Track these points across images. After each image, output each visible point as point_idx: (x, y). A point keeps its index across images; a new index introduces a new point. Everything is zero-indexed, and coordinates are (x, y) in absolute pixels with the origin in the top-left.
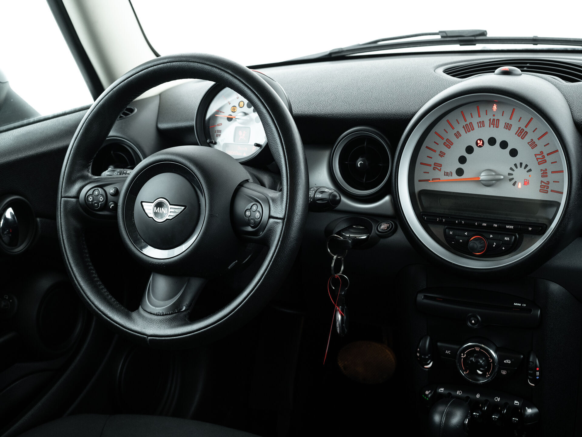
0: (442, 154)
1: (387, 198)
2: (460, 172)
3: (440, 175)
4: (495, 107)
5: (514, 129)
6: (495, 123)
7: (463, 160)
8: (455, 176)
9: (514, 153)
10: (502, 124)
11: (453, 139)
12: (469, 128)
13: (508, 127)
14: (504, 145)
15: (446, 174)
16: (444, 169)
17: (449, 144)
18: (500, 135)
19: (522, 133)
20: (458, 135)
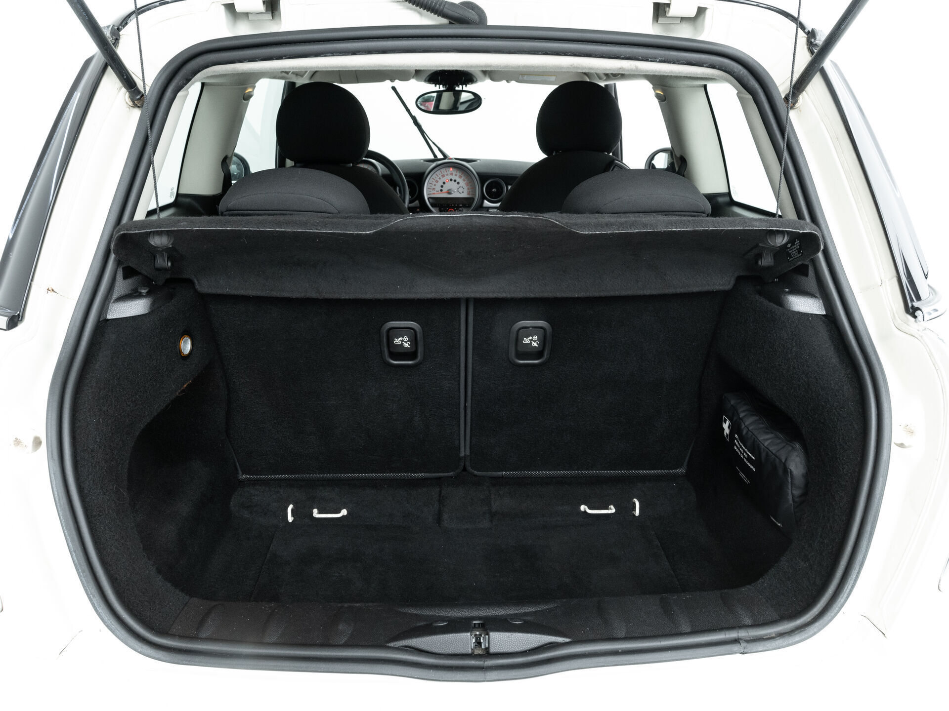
0: (435, 185)
1: (417, 202)
2: (441, 190)
3: (435, 192)
4: (451, 169)
5: (458, 176)
6: (451, 174)
7: (442, 186)
8: (440, 192)
9: (458, 183)
10: (454, 174)
11: (438, 180)
12: (443, 176)
13: (456, 175)
14: (455, 181)
15: (437, 191)
16: (436, 190)
17: (437, 182)
18: (454, 178)
19: (460, 177)
20: (440, 178)
